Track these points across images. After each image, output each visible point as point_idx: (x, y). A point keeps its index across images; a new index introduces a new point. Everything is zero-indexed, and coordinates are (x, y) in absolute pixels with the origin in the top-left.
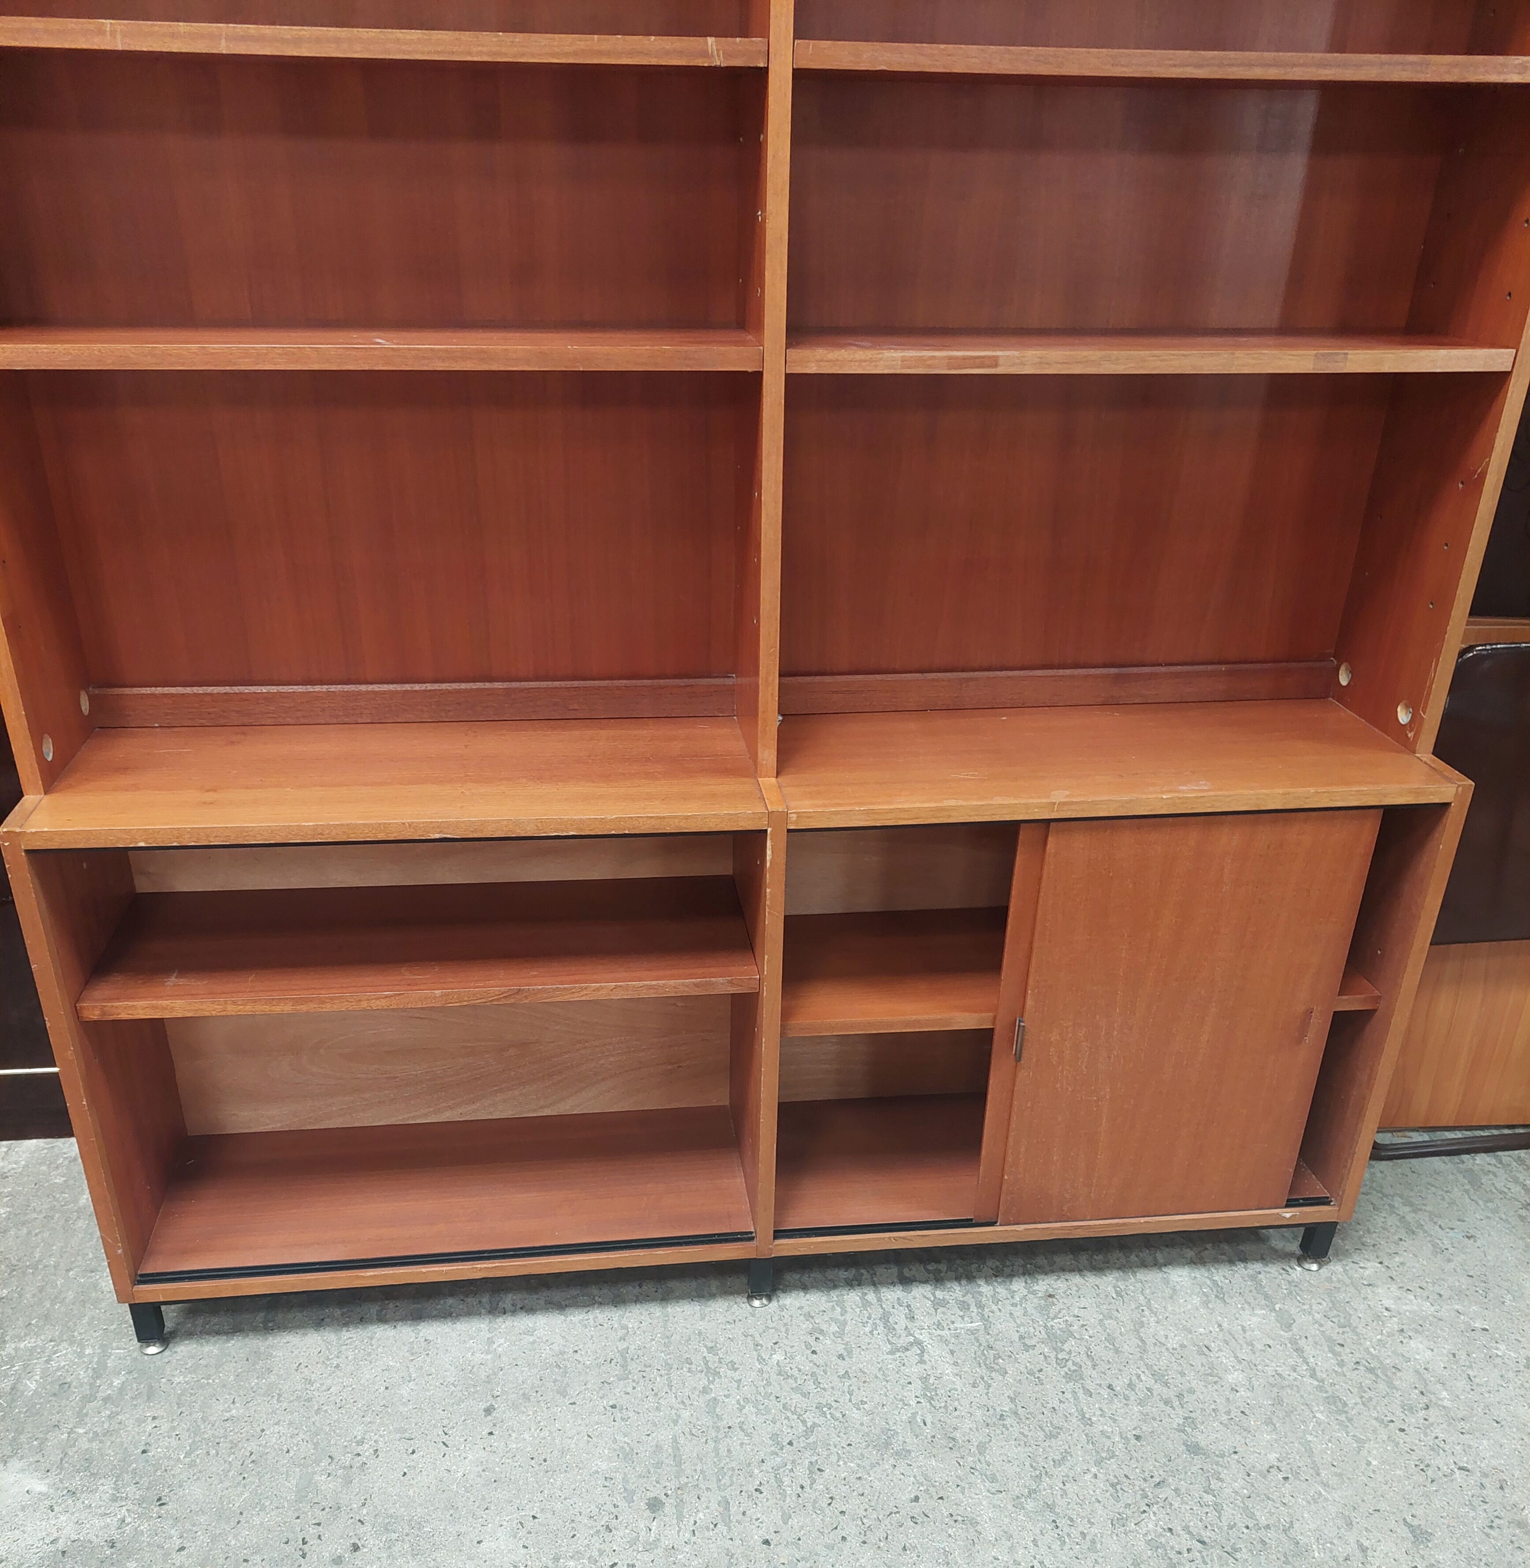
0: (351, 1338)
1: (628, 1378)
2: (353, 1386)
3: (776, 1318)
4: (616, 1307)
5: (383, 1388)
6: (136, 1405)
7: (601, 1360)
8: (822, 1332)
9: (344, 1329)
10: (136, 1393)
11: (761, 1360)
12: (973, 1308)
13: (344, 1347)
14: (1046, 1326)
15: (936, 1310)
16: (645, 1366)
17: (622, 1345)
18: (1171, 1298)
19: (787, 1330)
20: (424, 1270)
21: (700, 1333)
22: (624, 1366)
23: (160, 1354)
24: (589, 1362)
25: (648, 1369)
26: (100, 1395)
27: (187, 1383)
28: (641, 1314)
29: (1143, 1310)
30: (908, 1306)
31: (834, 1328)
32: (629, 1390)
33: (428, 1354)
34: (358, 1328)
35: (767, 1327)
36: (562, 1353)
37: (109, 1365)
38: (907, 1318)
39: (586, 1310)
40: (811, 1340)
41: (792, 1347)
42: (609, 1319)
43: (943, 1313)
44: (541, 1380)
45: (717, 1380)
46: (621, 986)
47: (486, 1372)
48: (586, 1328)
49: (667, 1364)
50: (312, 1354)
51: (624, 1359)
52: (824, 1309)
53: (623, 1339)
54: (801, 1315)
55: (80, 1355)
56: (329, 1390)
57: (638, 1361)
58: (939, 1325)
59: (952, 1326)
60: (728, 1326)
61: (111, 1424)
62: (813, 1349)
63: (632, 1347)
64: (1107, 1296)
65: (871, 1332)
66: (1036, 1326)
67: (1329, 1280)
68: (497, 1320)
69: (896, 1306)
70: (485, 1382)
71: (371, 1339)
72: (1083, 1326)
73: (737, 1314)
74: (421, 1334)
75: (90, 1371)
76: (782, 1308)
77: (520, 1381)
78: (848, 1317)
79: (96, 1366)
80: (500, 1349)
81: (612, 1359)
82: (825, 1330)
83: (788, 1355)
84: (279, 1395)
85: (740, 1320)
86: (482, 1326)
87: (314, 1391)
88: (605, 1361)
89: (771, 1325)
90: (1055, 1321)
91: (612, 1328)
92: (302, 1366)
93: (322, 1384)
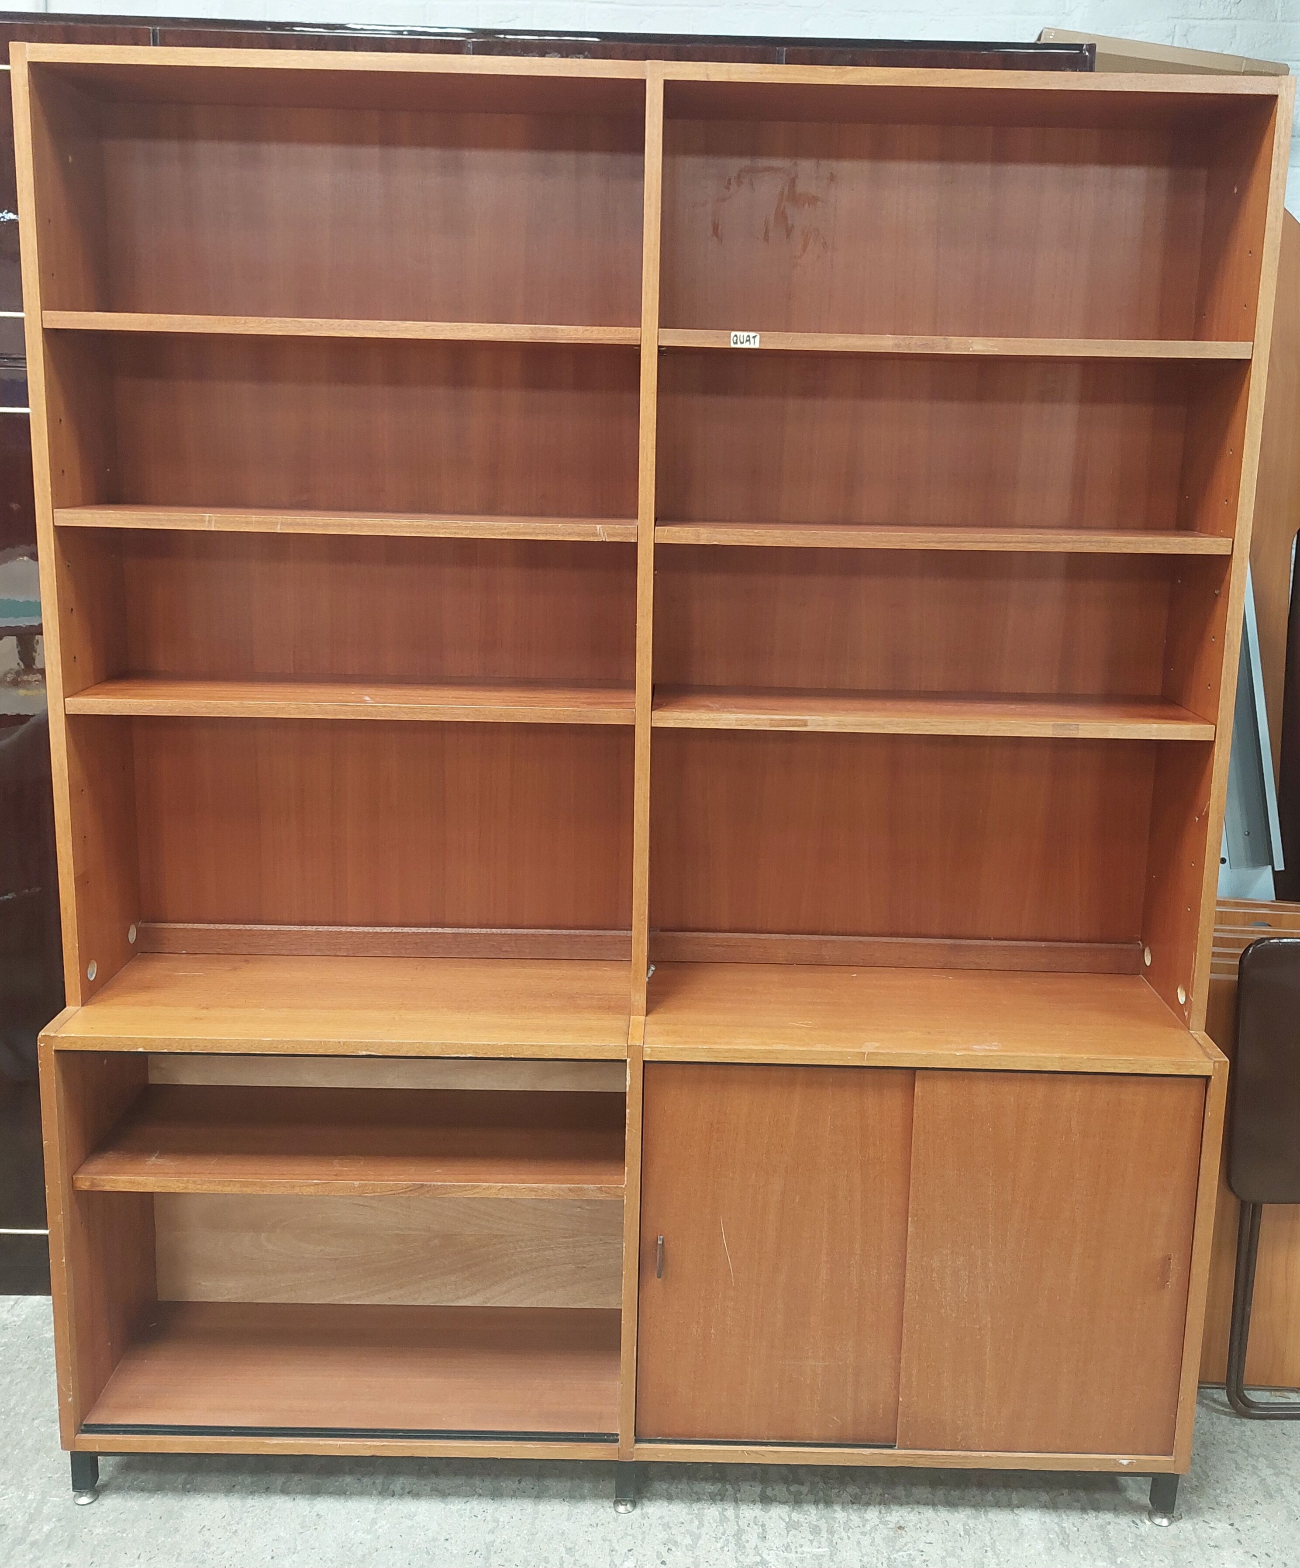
0: (254, 1506)
2: (244, 1553)
3: (636, 1525)
4: (492, 1499)
5: (269, 1557)
6: (56, 1552)
7: (468, 1551)
8: (676, 1543)
9: (250, 1497)
10: (60, 1540)
12: (824, 1534)
13: (246, 1515)
14: (889, 1558)
15: (788, 1532)
16: (506, 1561)
17: (489, 1538)
18: (1017, 1541)
19: (644, 1538)
20: (321, 1443)
21: (563, 1533)
22: (487, 1559)
23: (89, 1505)
24: (456, 1552)
26: (30, 1539)
27: (104, 1534)
28: (514, 1509)
29: (986, 1551)
30: (763, 1526)
31: (688, 1540)
33: (316, 1529)
34: (263, 1497)
35: (627, 1534)
36: (435, 1540)
37: (44, 1511)
38: (759, 1537)
39: (465, 1500)
40: (664, 1550)
41: (644, 1555)
42: (484, 1511)
43: (795, 1536)
44: (410, 1564)
46: (506, 1187)
47: (362, 1551)
48: (462, 1517)
49: (526, 1561)
50: (216, 1518)
51: (489, 1551)
52: (683, 1521)
53: (492, 1532)
54: (660, 1524)
55: (23, 1499)
56: (222, 1554)
57: (500, 1554)
58: (787, 1548)
59: (799, 1550)
60: (590, 1529)
63: (498, 1541)
64: (954, 1533)
65: (722, 1548)
66: (879, 1557)
67: (1176, 1537)
68: (385, 1502)
69: (752, 1524)
71: (271, 1508)
72: (925, 1561)
73: (601, 1518)
74: (315, 1509)
75: (27, 1515)
76: (644, 1516)
77: (391, 1563)
78: (704, 1531)
79: (32, 1511)
80: (380, 1531)
81: (477, 1551)
82: (679, 1541)
83: (639, 1563)
84: (179, 1555)
85: (603, 1524)
86: (370, 1506)
87: (209, 1554)
88: (471, 1552)
89: (630, 1532)
90: (900, 1554)
91: (484, 1520)
92: (205, 1529)
93: (218, 1548)
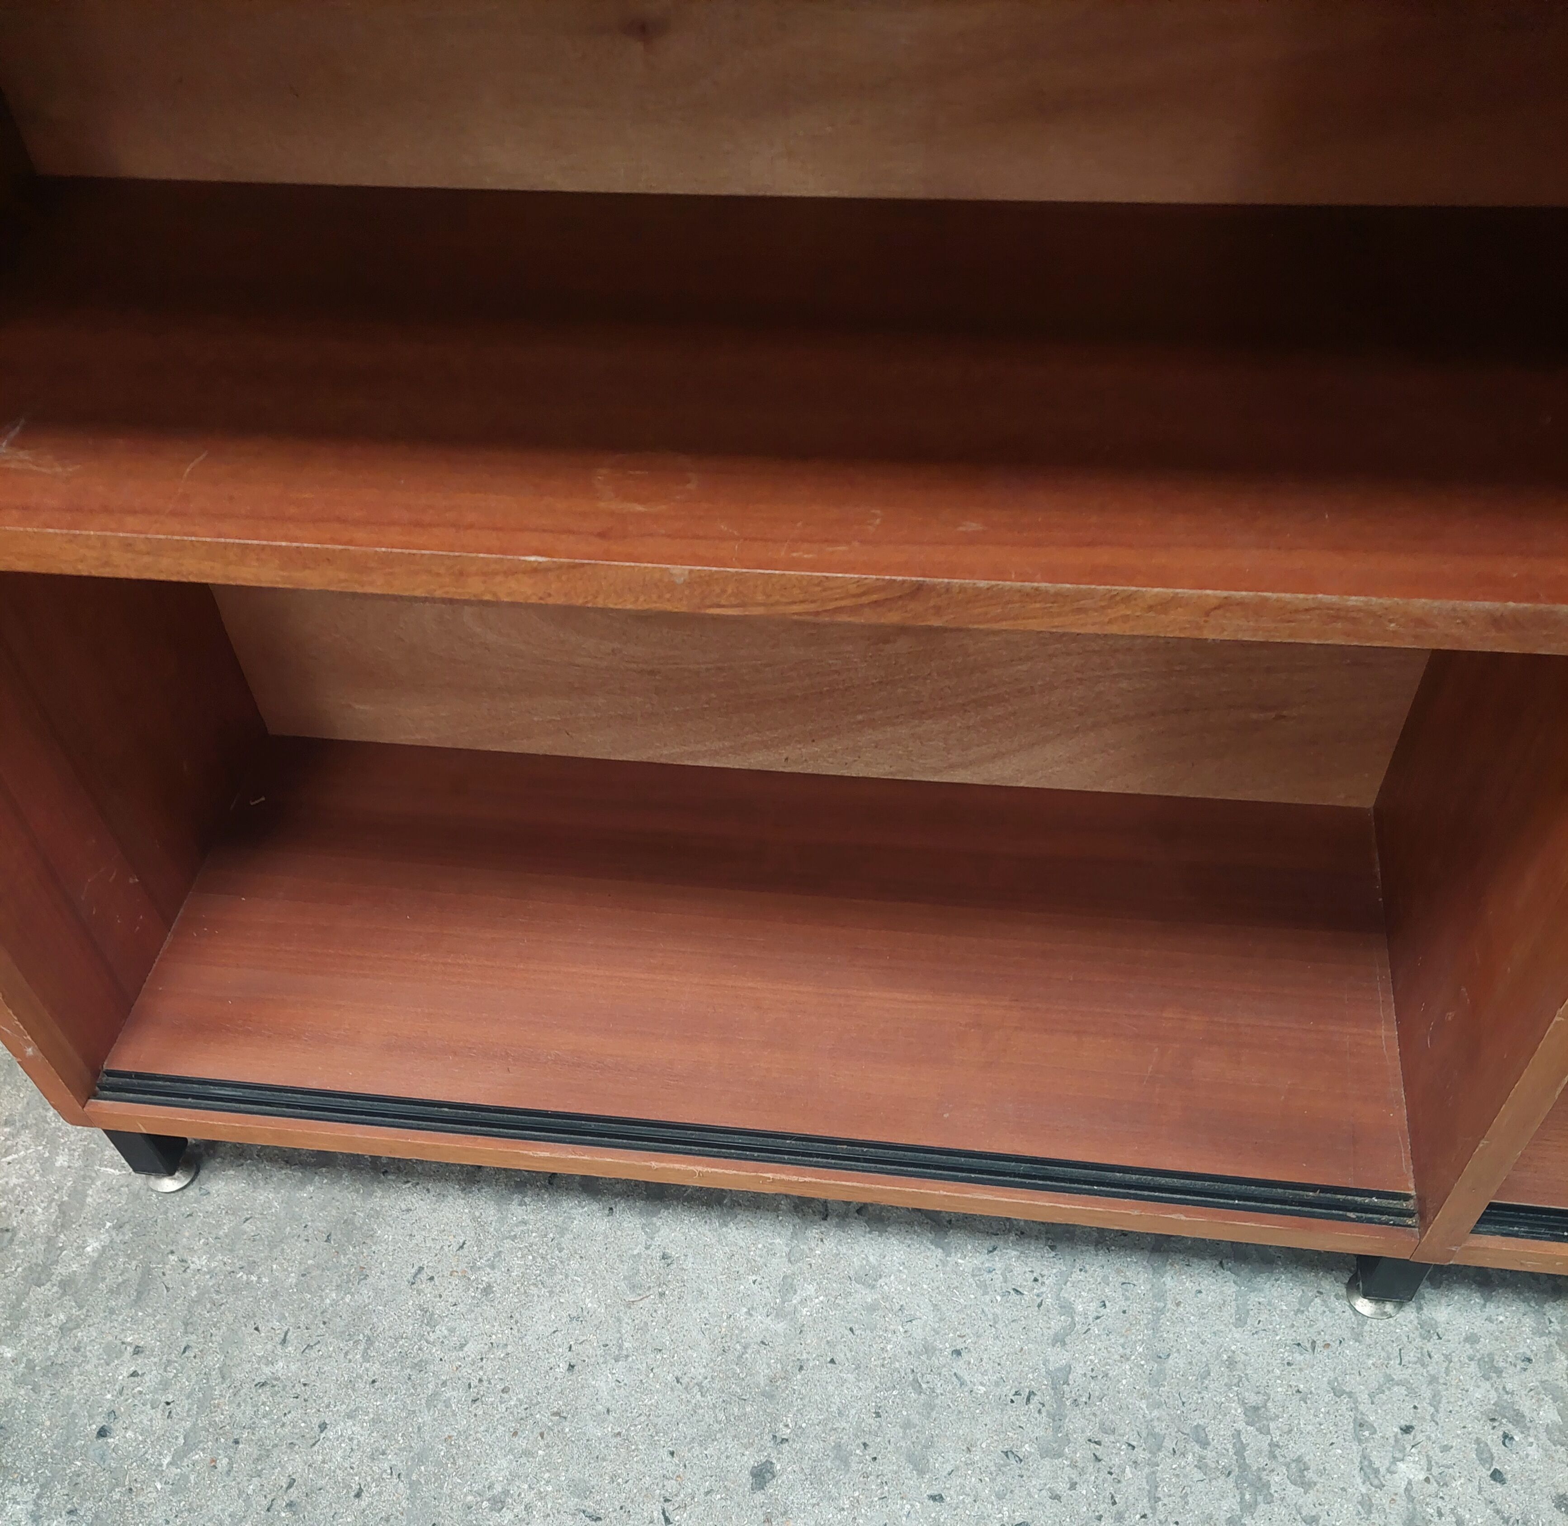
0: (524, 1223)
1: (1060, 1455)
2: (510, 1349)
3: (1411, 1356)
4: (1052, 1248)
5: (564, 1366)
6: (112, 1311)
7: (1008, 1390)
8: (1518, 1418)
9: (517, 1197)
10: (120, 1280)
11: (1369, 1471)
13: (508, 1243)
16: (1104, 1430)
17: (1058, 1358)
19: (1436, 1395)
21: (1232, 1361)
22: (1057, 1418)
23: (180, 1193)
24: (982, 1389)
25: (1107, 1439)
26: (61, 1271)
27: (212, 1273)
28: (1106, 1281)
32: (1062, 1487)
33: (662, 1295)
34: (543, 1200)
35: (1389, 1379)
36: (929, 1350)
37: (89, 1200)
39: (989, 1243)
40: (1491, 1439)
41: (1446, 1449)
42: (1036, 1280)
44: (878, 1415)
45: (1262, 1507)
47: (769, 1365)
48: (985, 1293)
49: (1152, 1434)
50: (446, 1248)
51: (1059, 1398)
52: (1529, 1354)
53: (1059, 1340)
54: (1471, 1359)
55: (46, 1166)
56: (462, 1346)
57: (1088, 1411)
60: (1298, 1357)
61: (61, 1347)
62: (1496, 1466)
63: (1079, 1370)
68: (809, 1233)
70: (763, 1394)
71: (562, 1231)
73: (1320, 1325)
74: (658, 1240)
75: (54, 1206)
76: (1428, 1330)
77: (834, 1408)
79: (66, 1198)
80: (804, 1311)
81: (1031, 1393)
82: (1527, 1413)
83: (1435, 1471)
84: (370, 1341)
85: (1327, 1346)
86: (778, 1241)
87: (433, 1344)
88: (1017, 1393)
89: (1398, 1374)
91: (1040, 1305)
92: (423, 1276)
93: (452, 1330)
